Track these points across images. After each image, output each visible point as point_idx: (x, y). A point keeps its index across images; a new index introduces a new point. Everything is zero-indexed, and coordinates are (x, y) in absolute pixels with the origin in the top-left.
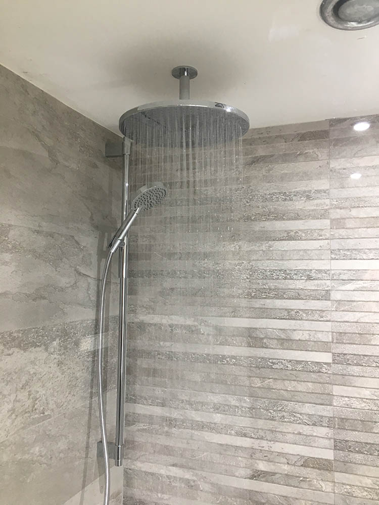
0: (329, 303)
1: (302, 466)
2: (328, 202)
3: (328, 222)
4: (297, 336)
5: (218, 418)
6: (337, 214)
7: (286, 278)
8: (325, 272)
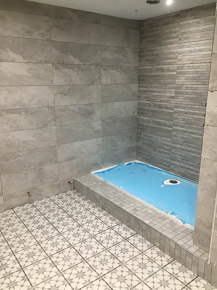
0: (177, 60)
1: (169, 98)
2: (178, 33)
3: (178, 39)
4: (170, 69)
5: (155, 89)
6: (180, 37)
7: (169, 55)
8: (177, 52)
